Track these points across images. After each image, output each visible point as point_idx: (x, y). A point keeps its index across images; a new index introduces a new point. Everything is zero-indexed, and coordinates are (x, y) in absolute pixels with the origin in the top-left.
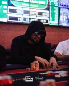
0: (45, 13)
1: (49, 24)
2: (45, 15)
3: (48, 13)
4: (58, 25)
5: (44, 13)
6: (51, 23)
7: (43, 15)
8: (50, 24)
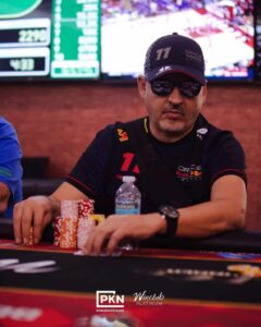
0: (33, 29)
1: (49, 75)
2: (29, 39)
3: (45, 29)
4: (96, 75)
5: (26, 30)
6: (58, 70)
7: (22, 39)
8: (54, 75)
